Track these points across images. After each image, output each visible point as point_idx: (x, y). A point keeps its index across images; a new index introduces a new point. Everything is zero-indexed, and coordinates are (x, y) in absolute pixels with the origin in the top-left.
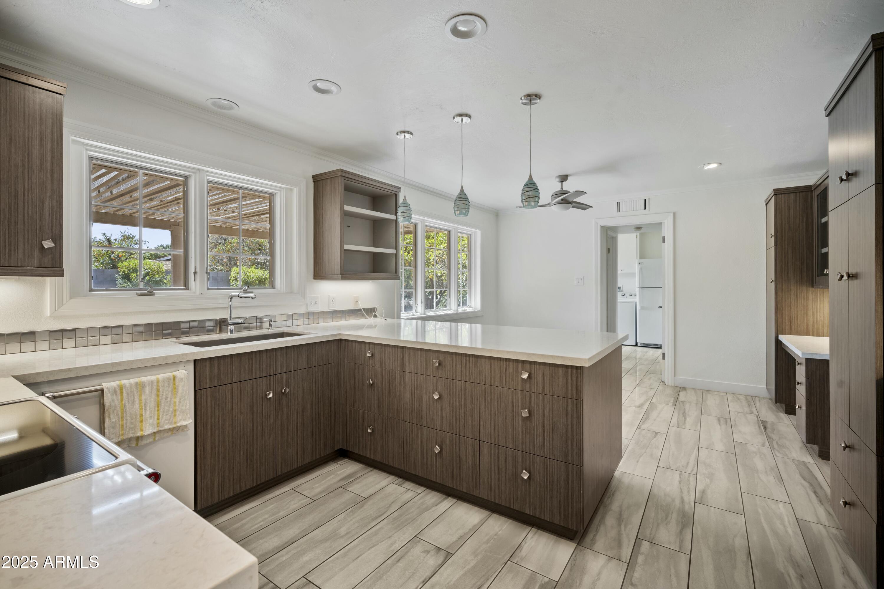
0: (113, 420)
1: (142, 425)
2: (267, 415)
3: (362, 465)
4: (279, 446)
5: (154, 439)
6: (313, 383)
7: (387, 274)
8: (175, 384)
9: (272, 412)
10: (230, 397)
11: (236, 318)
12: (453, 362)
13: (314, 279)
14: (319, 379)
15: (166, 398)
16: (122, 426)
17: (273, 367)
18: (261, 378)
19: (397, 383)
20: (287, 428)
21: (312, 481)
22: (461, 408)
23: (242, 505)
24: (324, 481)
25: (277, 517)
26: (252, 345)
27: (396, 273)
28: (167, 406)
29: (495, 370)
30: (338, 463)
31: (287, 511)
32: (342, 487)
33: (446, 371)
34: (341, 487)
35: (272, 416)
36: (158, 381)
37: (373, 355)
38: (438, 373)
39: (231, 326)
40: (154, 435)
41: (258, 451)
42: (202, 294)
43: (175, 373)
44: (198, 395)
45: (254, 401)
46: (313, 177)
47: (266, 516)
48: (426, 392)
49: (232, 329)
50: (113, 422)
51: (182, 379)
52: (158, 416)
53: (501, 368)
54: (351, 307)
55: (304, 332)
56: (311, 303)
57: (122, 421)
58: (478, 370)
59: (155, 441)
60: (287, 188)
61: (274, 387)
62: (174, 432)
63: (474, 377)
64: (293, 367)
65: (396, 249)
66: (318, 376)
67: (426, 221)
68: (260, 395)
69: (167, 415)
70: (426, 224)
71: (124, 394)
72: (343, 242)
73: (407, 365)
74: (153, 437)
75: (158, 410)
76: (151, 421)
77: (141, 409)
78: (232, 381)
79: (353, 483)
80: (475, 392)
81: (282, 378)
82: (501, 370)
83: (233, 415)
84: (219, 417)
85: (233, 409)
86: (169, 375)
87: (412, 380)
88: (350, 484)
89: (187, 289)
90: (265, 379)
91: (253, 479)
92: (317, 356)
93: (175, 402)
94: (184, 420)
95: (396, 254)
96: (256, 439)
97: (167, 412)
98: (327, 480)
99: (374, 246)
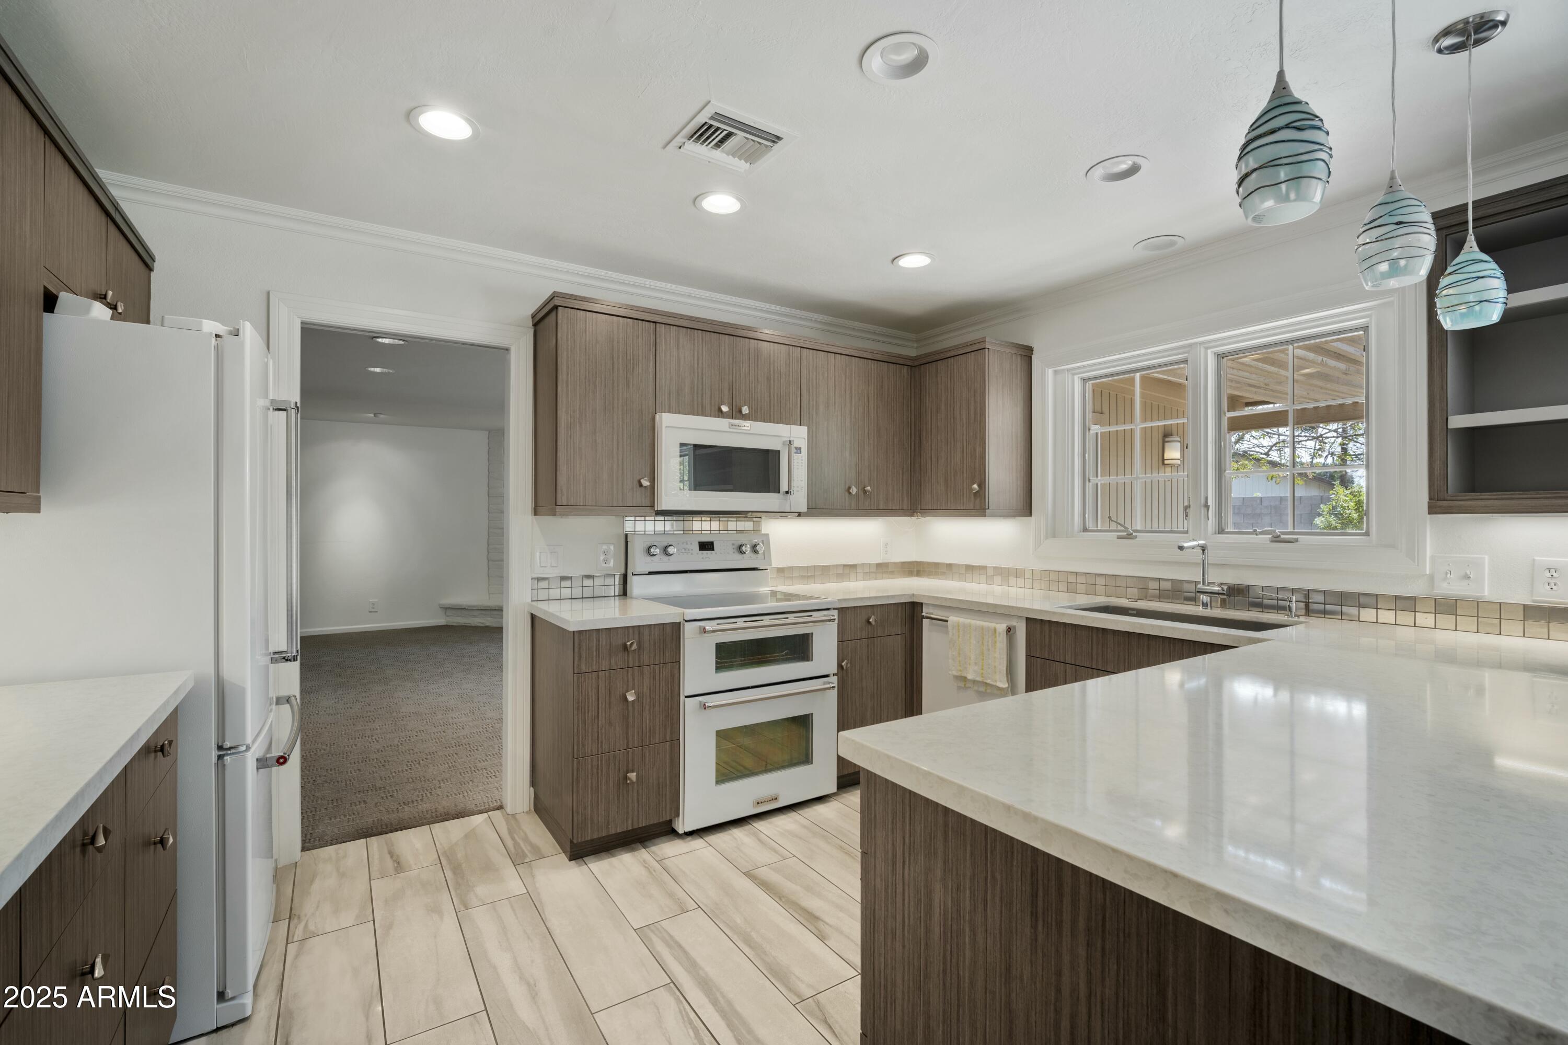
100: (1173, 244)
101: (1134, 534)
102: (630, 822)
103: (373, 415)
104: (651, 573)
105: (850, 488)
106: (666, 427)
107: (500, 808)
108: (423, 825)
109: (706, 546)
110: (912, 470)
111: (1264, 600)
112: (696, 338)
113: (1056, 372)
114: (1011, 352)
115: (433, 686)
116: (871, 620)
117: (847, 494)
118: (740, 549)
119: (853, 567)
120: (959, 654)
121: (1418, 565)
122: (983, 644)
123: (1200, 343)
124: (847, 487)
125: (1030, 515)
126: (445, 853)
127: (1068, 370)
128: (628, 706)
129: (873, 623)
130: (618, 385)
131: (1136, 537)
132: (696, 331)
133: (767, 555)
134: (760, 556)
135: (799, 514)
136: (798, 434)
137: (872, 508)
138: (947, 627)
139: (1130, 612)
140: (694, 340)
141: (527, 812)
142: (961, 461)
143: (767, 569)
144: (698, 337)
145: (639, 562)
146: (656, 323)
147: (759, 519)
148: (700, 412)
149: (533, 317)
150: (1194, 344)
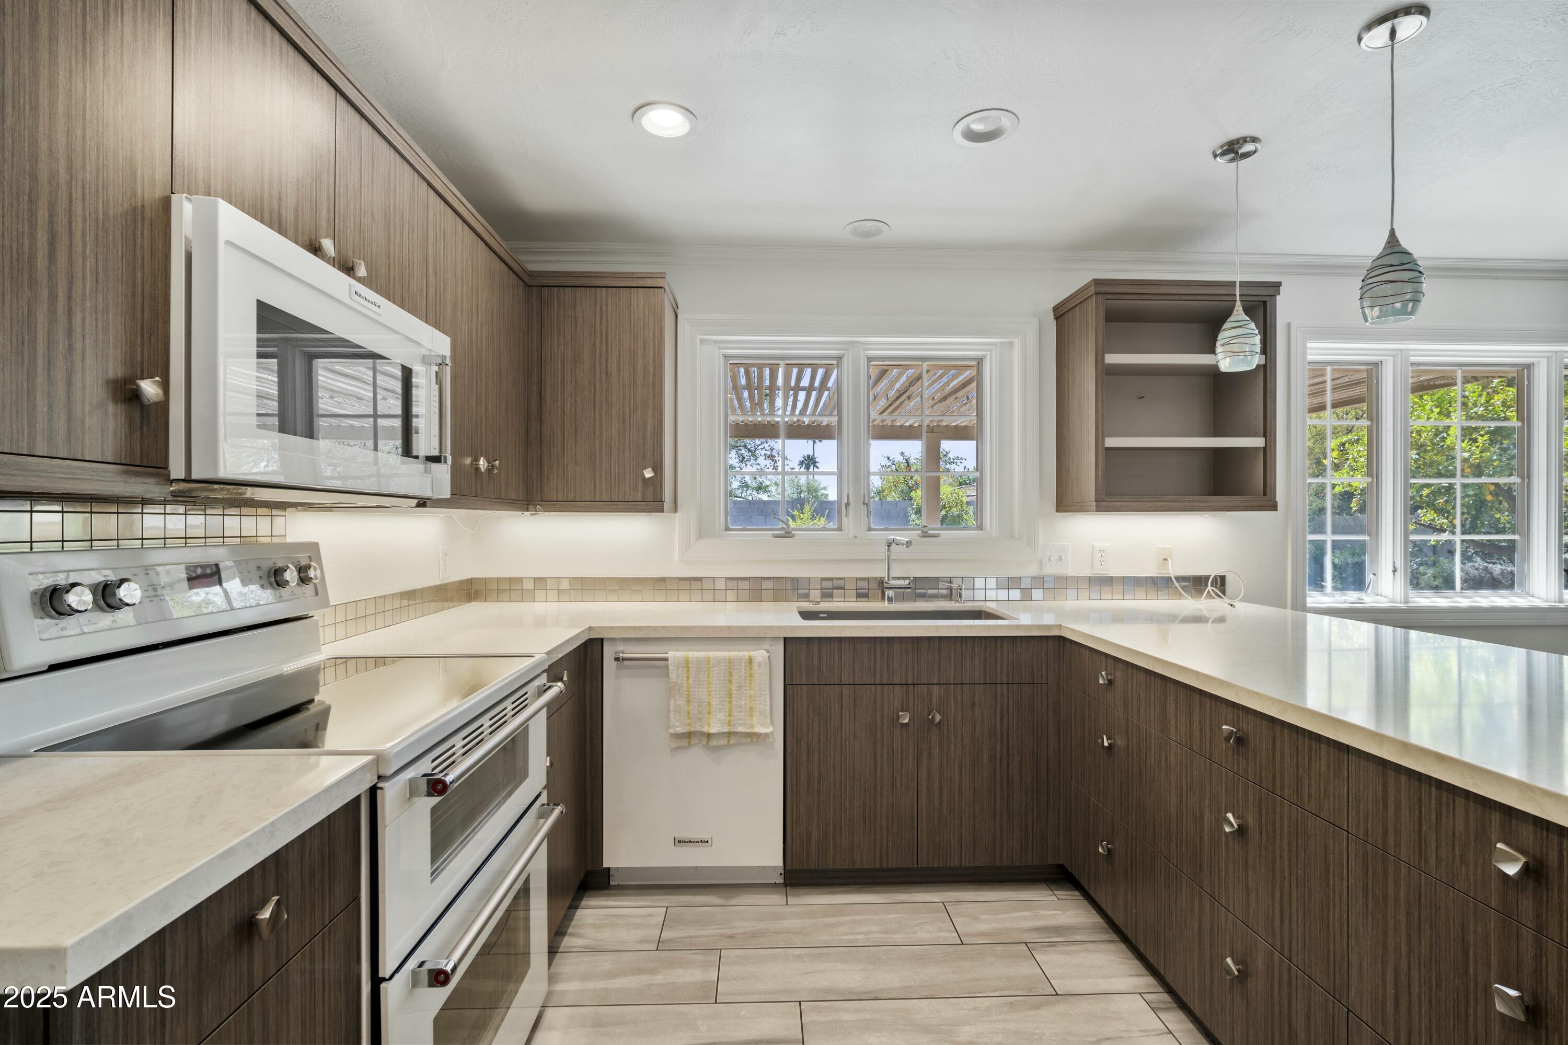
0: (679, 703)
1: (709, 718)
2: (902, 752)
3: (1101, 920)
4: (924, 815)
5: (729, 742)
6: (995, 716)
7: (1238, 498)
8: (751, 669)
9: (911, 750)
10: (837, 707)
11: (899, 579)
12: (1274, 744)
13: (1057, 511)
14: (1011, 710)
15: (740, 687)
16: (689, 712)
17: (913, 670)
18: (891, 686)
19: (1153, 761)
20: (940, 787)
21: (985, 904)
22: (1294, 883)
23: (859, 892)
24: (1006, 916)
25: (888, 938)
26: (872, 627)
27: (1265, 494)
28: (741, 699)
29: (1398, 805)
30: (1056, 892)
31: (907, 938)
32: (1029, 945)
33: (1258, 766)
34: (1026, 943)
35: (911, 758)
36: (730, 661)
37: (1110, 682)
38: (1238, 764)
39: (890, 591)
40: (729, 737)
41: (884, 811)
42: (856, 537)
43: (753, 654)
44: (789, 692)
45: (878, 722)
46: (1054, 311)
47: (875, 929)
48: (1210, 806)
49: (890, 596)
50: (678, 705)
51: (760, 664)
52: (730, 711)
53: (1420, 807)
54: (1151, 571)
55: (1005, 614)
56: (1050, 559)
57: (689, 706)
58: (1346, 788)
59: (728, 746)
60: (1003, 343)
61: (914, 706)
62: (754, 740)
63: (1334, 805)
64: (952, 677)
65: (1265, 436)
66: (1008, 704)
67: (1411, 353)
68: (888, 715)
69: (741, 712)
70: (1413, 359)
71: (690, 670)
72: (1103, 432)
73: (1173, 722)
74: (727, 739)
75: (730, 703)
76: (720, 716)
77: (709, 695)
78: (841, 682)
79: (1055, 949)
80: (1334, 853)
81: (930, 694)
82: (1420, 812)
83: (841, 736)
84: (819, 734)
85: (842, 727)
86: (744, 654)
87: (1181, 763)
88: (1048, 946)
89: (840, 529)
90: (897, 688)
91: (874, 854)
92: (1005, 664)
93: (751, 696)
94: (762, 725)
95: (1265, 448)
96: (881, 790)
97: (741, 707)
98: (1012, 915)
99: (1216, 434)
100: (878, 232)
101: (793, 532)
111: (929, 591)
120: (688, 701)
121: (1035, 552)
122: (730, 682)
123: (862, 343)
131: (793, 536)
138: (667, 667)
139: (821, 615)
142: (619, 435)
143: (313, 616)
150: (857, 342)
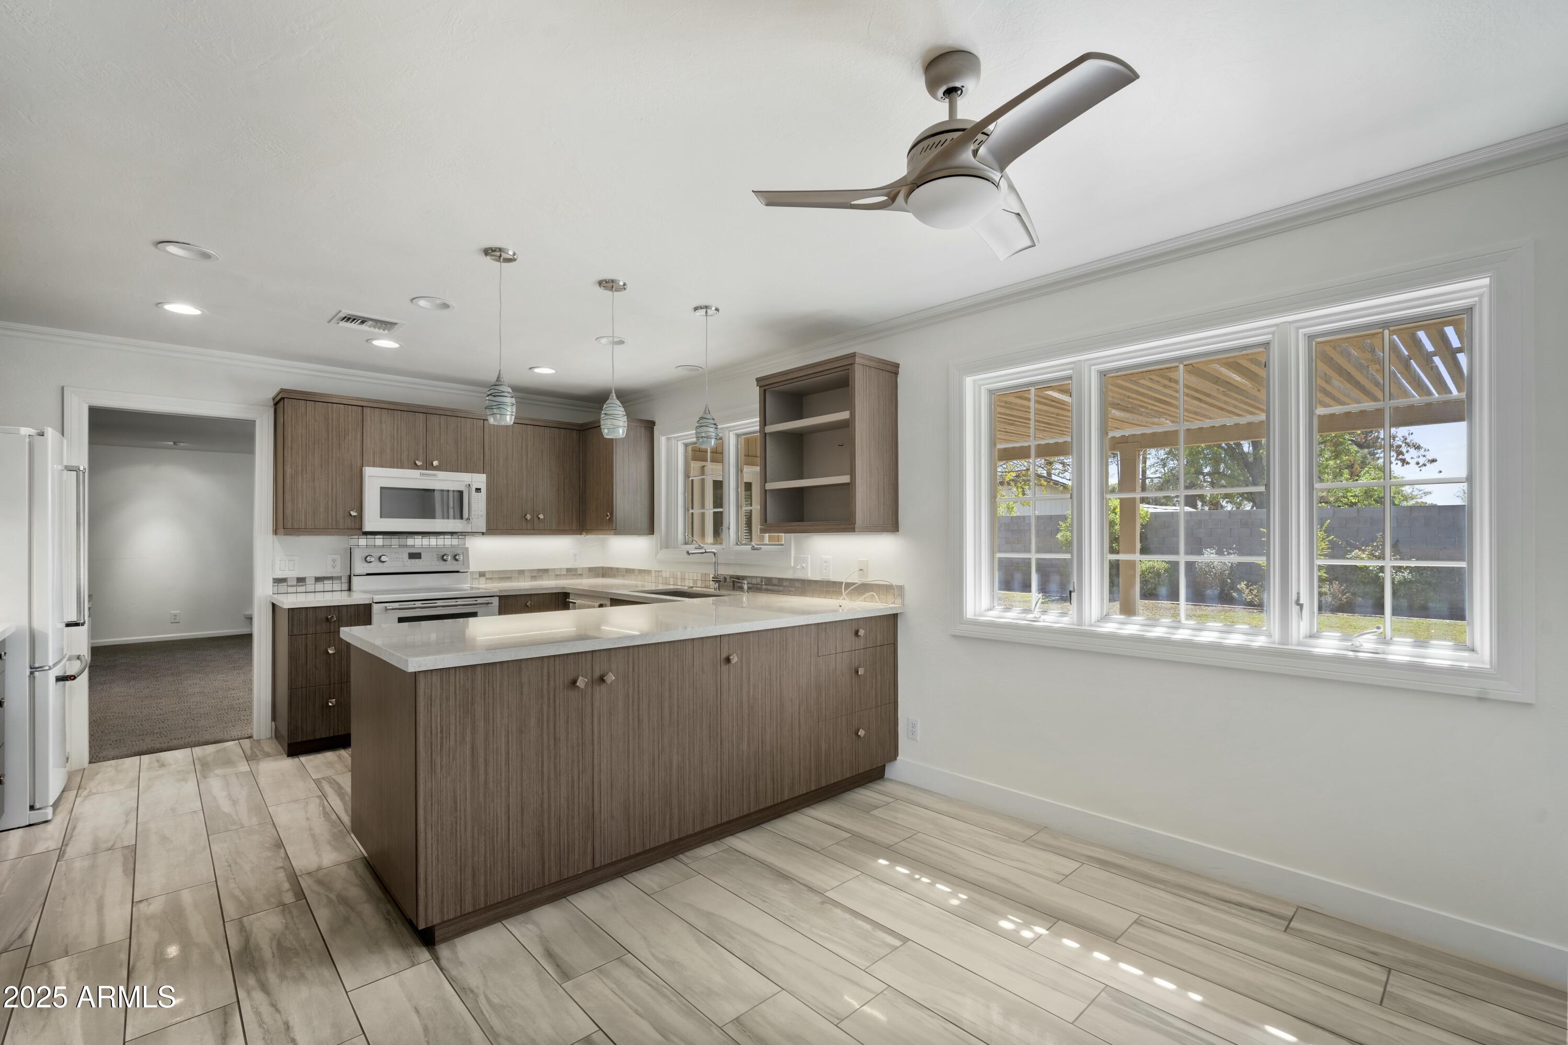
102: (332, 731)
103: (172, 443)
104: (368, 574)
105: (526, 515)
106: (369, 476)
107: (250, 737)
108: (186, 748)
109: (415, 556)
110: (581, 502)
112: (396, 416)
113: (668, 439)
114: (636, 425)
115: (221, 676)
116: (528, 604)
117: (524, 519)
118: (443, 558)
119: (546, 571)
124: (524, 514)
125: (653, 534)
126: (199, 759)
127: (674, 438)
128: (330, 657)
129: (530, 606)
130: (332, 449)
132: (396, 411)
133: (466, 562)
134: (460, 562)
135: (483, 534)
136: (480, 480)
137: (546, 529)
140: (394, 417)
141: (269, 739)
144: (397, 415)
145: (360, 567)
146: (363, 406)
147: (464, 537)
148: (399, 465)
149: (274, 399)
